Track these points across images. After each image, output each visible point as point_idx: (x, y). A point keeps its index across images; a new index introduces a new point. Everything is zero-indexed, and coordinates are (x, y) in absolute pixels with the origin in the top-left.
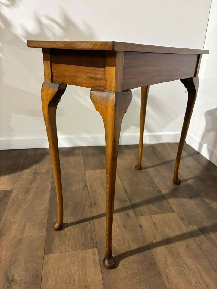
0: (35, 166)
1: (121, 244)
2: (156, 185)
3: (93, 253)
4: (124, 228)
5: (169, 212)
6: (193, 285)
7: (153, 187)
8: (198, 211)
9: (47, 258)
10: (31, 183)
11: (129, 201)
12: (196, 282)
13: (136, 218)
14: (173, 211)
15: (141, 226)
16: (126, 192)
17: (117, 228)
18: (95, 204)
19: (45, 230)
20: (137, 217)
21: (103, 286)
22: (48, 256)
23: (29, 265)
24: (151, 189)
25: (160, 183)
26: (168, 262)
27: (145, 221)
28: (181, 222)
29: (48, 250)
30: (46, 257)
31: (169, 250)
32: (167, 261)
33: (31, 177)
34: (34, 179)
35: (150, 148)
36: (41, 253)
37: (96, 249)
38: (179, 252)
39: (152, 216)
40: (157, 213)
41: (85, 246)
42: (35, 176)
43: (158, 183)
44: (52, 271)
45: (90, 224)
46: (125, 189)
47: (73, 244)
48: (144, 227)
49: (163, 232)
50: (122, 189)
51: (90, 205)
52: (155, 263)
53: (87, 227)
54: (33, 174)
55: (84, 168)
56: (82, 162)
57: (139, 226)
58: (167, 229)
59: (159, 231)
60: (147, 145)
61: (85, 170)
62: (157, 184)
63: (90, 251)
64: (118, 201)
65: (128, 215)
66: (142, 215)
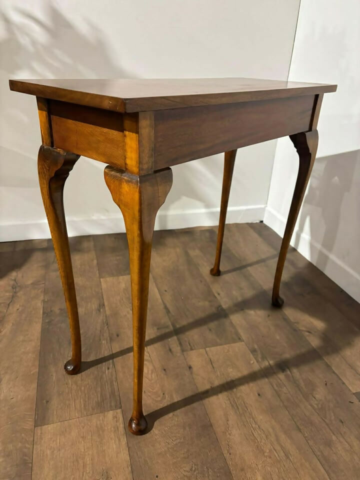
0: (14, 274)
1: (159, 399)
2: (215, 297)
3: (115, 417)
4: (164, 372)
5: (234, 341)
6: (266, 454)
7: (210, 301)
8: (278, 337)
9: (39, 432)
10: (9, 305)
11: (171, 326)
12: (270, 451)
13: (184, 355)
14: (240, 339)
15: (190, 368)
16: (168, 312)
17: (152, 373)
18: (118, 336)
19: (35, 385)
20: (185, 353)
21: (130, 468)
22: (41, 429)
23: (10, 447)
24: (207, 303)
25: (222, 294)
26: (230, 422)
27: (196, 359)
28: (252, 356)
29: (41, 419)
30: (38, 430)
31: (232, 402)
32: (228, 420)
33: (7, 294)
34: (13, 297)
35: (207, 234)
36: (29, 424)
37: (119, 411)
38: (247, 403)
39: (208, 349)
40: (215, 344)
41: (101, 407)
42: (15, 293)
43: (219, 294)
44: (49, 452)
45: (110, 370)
46: (166, 308)
47: (83, 406)
48: (195, 369)
49: (223, 374)
50: (162, 307)
51: (108, 338)
52: (211, 426)
53: (104, 376)
54: (11, 288)
55: (98, 275)
56: (95, 262)
57: (188, 368)
58: (230, 370)
59: (219, 373)
60: (203, 229)
61: (100, 277)
62: (216, 295)
63: (110, 414)
64: (155, 328)
65: (170, 350)
66: (192, 349)
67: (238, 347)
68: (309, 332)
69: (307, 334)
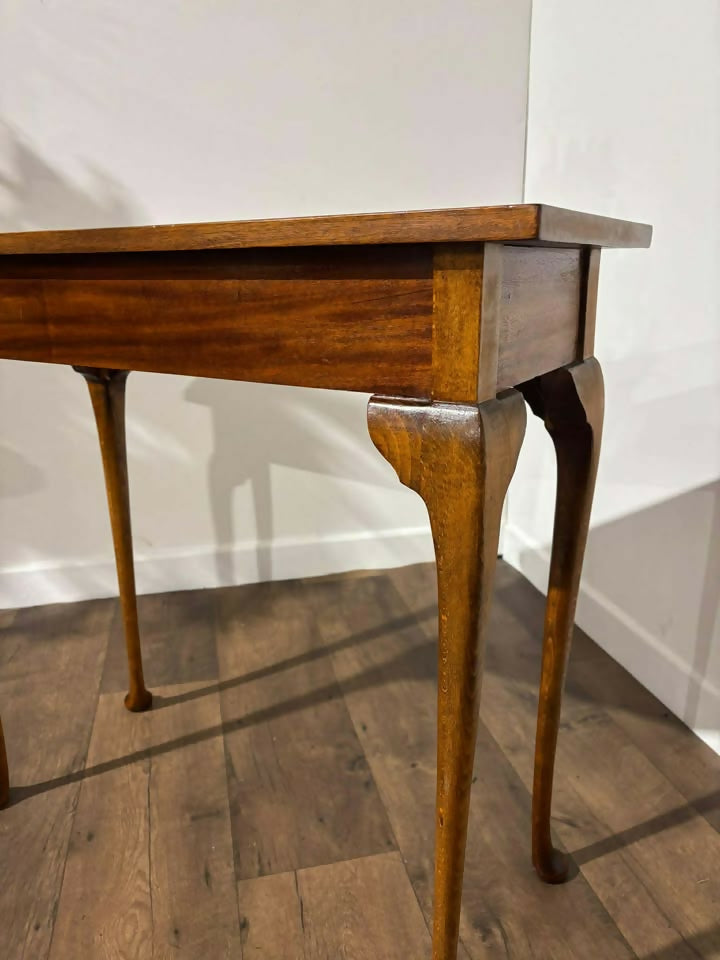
2: (355, 735)
4: (173, 939)
5: (374, 850)
7: (340, 746)
8: (488, 838)
11: (228, 813)
13: (236, 889)
14: (389, 843)
15: (244, 925)
16: (231, 773)
17: (141, 941)
18: (90, 837)
20: (241, 884)
24: (330, 751)
25: (372, 726)
27: (265, 901)
28: (410, 890)
35: (372, 587)
39: (302, 872)
40: (325, 858)
43: (364, 728)
45: (40, 934)
46: (229, 764)
48: (254, 930)
49: (325, 944)
50: (218, 762)
51: (65, 845)
55: (97, 686)
57: (238, 926)
58: (345, 933)
59: (314, 943)
60: (364, 575)
62: (358, 730)
64: (188, 816)
65: (207, 875)
66: (261, 873)
67: (383, 865)
68: (570, 823)
69: (565, 827)
